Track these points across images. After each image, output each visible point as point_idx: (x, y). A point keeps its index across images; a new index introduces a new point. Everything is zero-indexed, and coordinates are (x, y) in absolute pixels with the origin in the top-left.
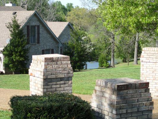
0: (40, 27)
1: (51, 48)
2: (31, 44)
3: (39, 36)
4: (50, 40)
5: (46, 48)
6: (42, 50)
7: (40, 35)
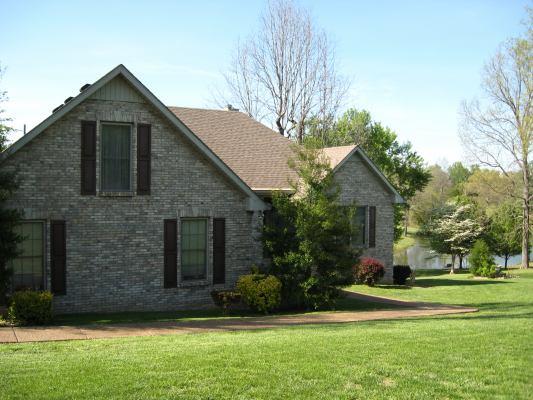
0: (154, 130)
1: (211, 214)
2: (101, 192)
3: (149, 166)
4: (207, 182)
5: (183, 214)
6: (167, 222)
7: (153, 163)
